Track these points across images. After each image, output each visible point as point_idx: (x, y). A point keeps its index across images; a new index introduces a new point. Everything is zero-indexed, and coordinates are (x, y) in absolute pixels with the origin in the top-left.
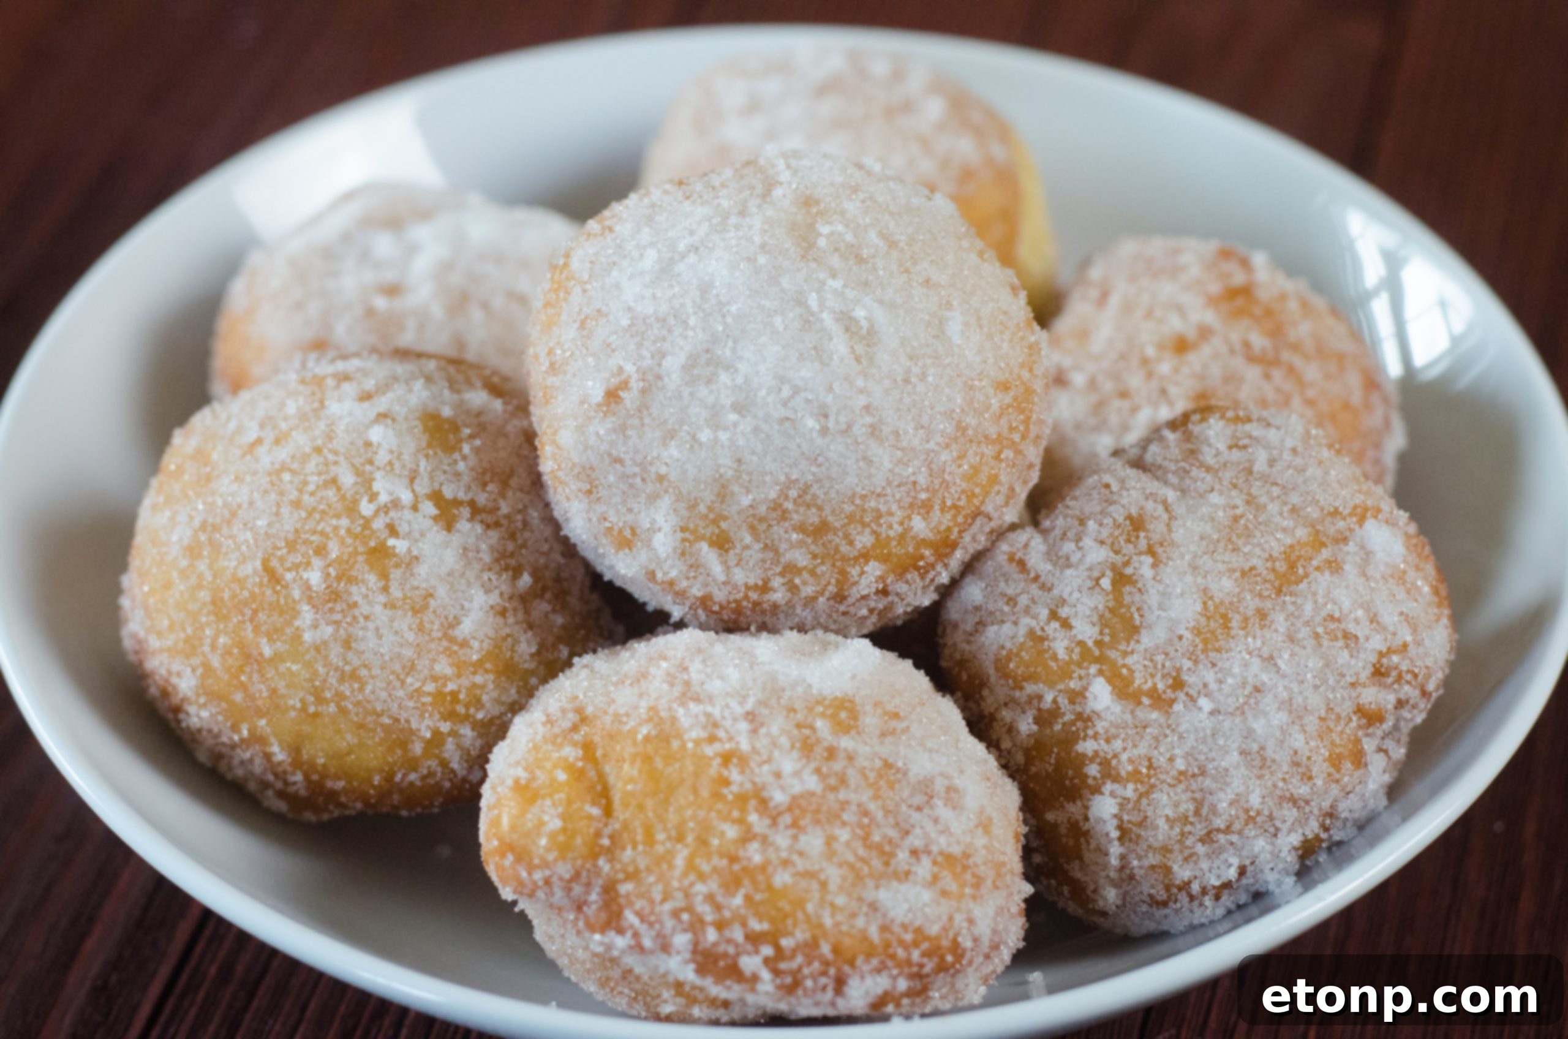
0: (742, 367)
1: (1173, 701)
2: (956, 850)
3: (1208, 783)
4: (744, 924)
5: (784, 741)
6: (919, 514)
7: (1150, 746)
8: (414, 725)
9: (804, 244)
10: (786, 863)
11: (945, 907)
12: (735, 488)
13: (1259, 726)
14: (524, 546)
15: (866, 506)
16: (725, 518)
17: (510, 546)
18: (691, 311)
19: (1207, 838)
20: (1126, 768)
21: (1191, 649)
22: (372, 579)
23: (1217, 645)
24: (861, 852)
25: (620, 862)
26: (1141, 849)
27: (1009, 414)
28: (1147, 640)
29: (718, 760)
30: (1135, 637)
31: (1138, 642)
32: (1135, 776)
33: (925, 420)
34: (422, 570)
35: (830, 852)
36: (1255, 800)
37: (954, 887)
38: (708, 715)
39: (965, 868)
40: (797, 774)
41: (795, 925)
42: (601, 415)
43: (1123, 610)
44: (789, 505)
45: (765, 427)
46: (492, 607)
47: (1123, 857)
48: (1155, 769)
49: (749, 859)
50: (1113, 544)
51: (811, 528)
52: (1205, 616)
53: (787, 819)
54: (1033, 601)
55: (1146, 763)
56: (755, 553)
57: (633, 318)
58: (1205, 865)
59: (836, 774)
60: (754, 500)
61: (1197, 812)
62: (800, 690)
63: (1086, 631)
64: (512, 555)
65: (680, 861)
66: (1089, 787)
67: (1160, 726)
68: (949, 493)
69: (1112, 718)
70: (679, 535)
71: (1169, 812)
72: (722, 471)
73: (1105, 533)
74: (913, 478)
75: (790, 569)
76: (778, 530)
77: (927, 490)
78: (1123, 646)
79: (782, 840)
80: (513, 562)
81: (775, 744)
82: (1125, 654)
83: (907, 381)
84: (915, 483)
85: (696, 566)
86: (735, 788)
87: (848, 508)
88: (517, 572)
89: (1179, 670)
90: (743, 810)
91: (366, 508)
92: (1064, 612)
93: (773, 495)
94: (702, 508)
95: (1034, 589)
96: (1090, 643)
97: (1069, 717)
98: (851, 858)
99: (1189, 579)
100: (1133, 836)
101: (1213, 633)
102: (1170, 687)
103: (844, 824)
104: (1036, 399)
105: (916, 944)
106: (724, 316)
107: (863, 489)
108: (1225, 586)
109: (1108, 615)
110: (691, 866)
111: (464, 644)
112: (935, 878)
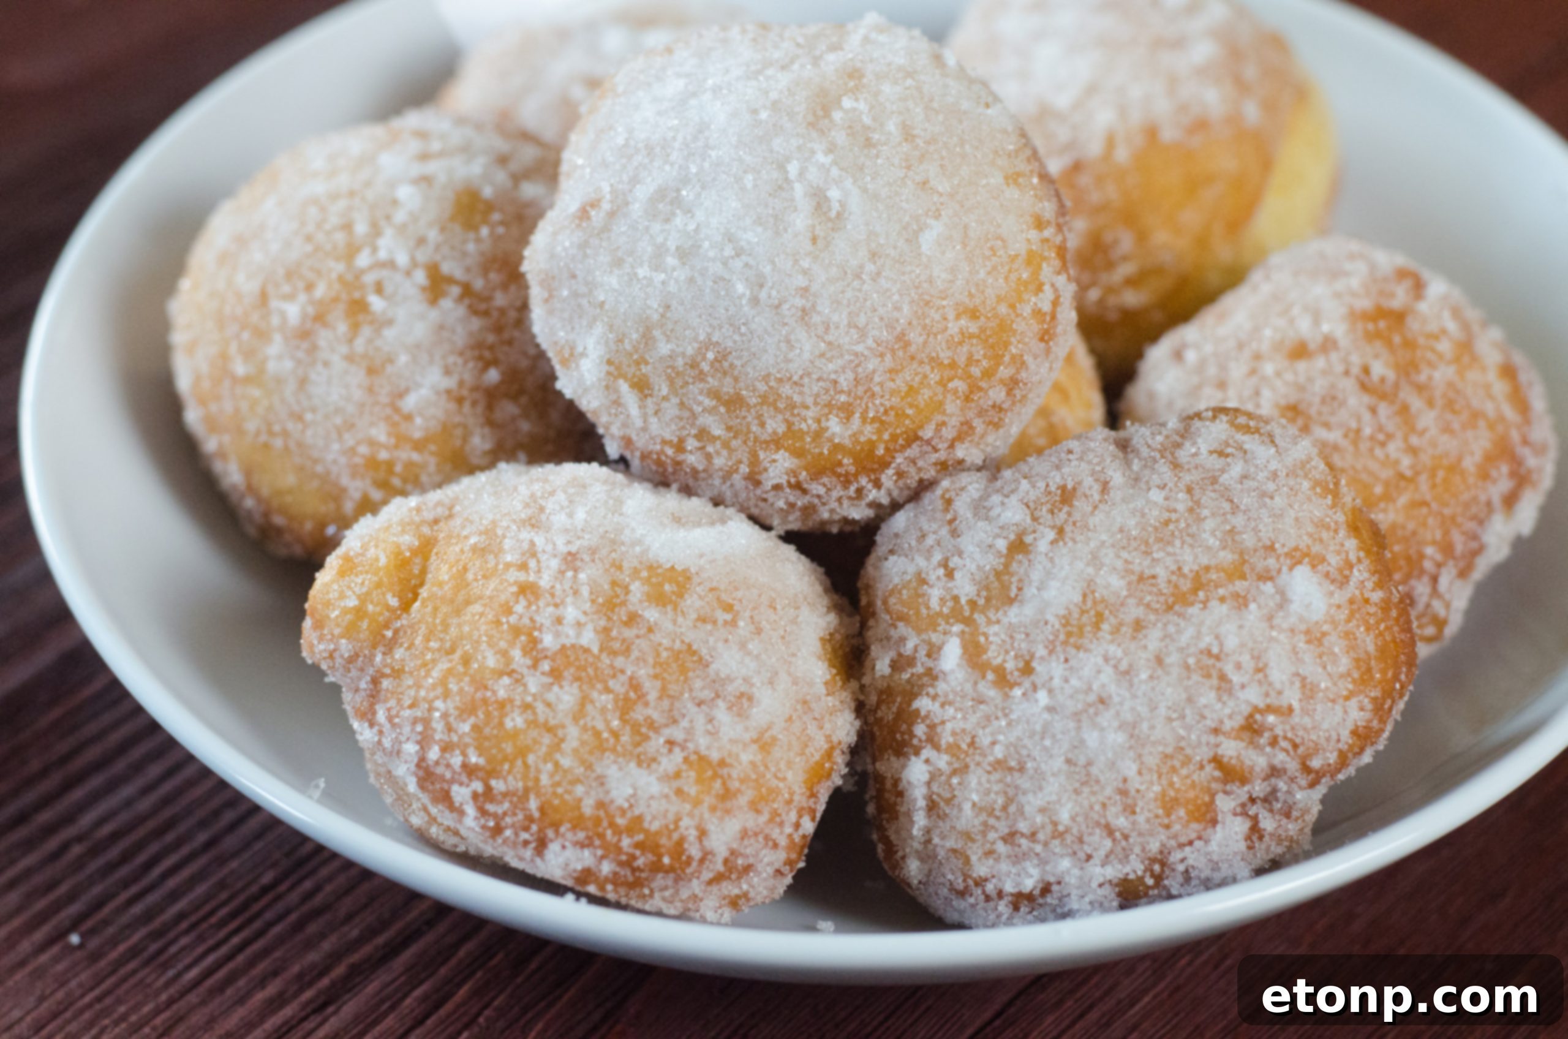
0: (700, 215)
1: (1012, 685)
2: (715, 756)
3: (1024, 782)
4: (464, 754)
5: (585, 591)
6: (837, 416)
7: (978, 723)
8: (345, 481)
9: (820, 113)
10: (527, 707)
11: (675, 807)
12: (657, 333)
13: (1092, 738)
14: (510, 342)
15: (781, 390)
16: (647, 363)
17: (491, 338)
18: (677, 145)
19: (1010, 838)
20: (946, 738)
21: (1051, 637)
22: (342, 328)
23: (1080, 641)
24: (616, 723)
25: (392, 658)
26: (944, 826)
27: (972, 345)
28: (1014, 615)
29: (514, 589)
30: (1006, 608)
31: (1005, 613)
32: (953, 750)
33: (862, 320)
34: (389, 333)
35: (579, 714)
36: (1064, 816)
37: (692, 790)
38: (532, 543)
39: (715, 776)
40: (579, 625)
41: (509, 772)
42: (573, 226)
43: (1006, 578)
44: (705, 367)
45: (700, 281)
46: (448, 392)
47: (928, 831)
48: (976, 748)
49: (494, 692)
50: (1036, 509)
51: (726, 397)
52: (1080, 608)
53: (546, 666)
54: (939, 543)
55: (968, 740)
56: (671, 409)
57: (627, 140)
58: (1004, 867)
59: (624, 640)
60: (672, 351)
61: (1005, 808)
62: (638, 549)
63: (965, 588)
64: (491, 348)
65: (435, 674)
66: (912, 746)
67: (996, 706)
68: (874, 404)
69: (953, 683)
70: (605, 368)
71: (975, 797)
72: (648, 312)
73: (1032, 495)
74: (833, 376)
75: (703, 434)
76: (694, 389)
77: (849, 393)
78: (991, 614)
79: (534, 683)
80: (487, 354)
81: (576, 593)
82: (989, 622)
83: (858, 276)
84: (835, 382)
85: (617, 403)
86: (513, 619)
87: (762, 387)
88: (487, 365)
89: (1032, 656)
90: (512, 644)
91: (363, 260)
92: (955, 561)
93: (690, 351)
94: (628, 346)
95: (944, 531)
96: (963, 601)
97: (919, 669)
98: (600, 725)
99: (1080, 565)
100: (941, 813)
101: (1081, 628)
102: (1018, 670)
103: (607, 690)
104: (1013, 340)
105: (630, 831)
106: (704, 160)
107: (778, 372)
108: (1113, 583)
109: (992, 578)
110: (443, 682)
111: (409, 418)
112: (677, 775)
